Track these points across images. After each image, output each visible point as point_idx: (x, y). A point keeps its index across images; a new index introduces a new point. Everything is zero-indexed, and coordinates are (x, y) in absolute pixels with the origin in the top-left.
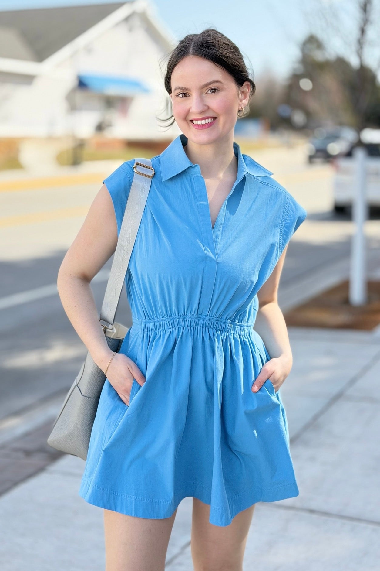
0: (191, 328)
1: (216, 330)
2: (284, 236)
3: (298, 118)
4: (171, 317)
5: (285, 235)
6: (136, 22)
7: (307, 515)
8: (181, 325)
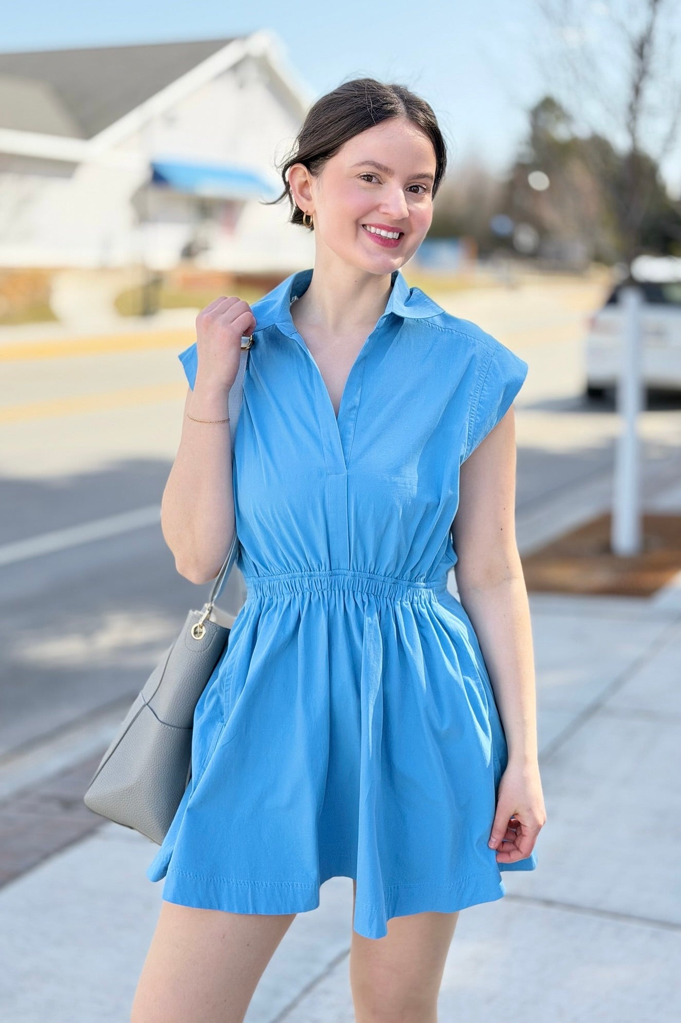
0: (323, 592)
1: (367, 594)
2: (478, 417)
3: (526, 238)
4: (290, 574)
5: (479, 415)
6: (251, 72)
7: (540, 909)
8: (306, 589)
